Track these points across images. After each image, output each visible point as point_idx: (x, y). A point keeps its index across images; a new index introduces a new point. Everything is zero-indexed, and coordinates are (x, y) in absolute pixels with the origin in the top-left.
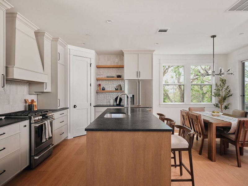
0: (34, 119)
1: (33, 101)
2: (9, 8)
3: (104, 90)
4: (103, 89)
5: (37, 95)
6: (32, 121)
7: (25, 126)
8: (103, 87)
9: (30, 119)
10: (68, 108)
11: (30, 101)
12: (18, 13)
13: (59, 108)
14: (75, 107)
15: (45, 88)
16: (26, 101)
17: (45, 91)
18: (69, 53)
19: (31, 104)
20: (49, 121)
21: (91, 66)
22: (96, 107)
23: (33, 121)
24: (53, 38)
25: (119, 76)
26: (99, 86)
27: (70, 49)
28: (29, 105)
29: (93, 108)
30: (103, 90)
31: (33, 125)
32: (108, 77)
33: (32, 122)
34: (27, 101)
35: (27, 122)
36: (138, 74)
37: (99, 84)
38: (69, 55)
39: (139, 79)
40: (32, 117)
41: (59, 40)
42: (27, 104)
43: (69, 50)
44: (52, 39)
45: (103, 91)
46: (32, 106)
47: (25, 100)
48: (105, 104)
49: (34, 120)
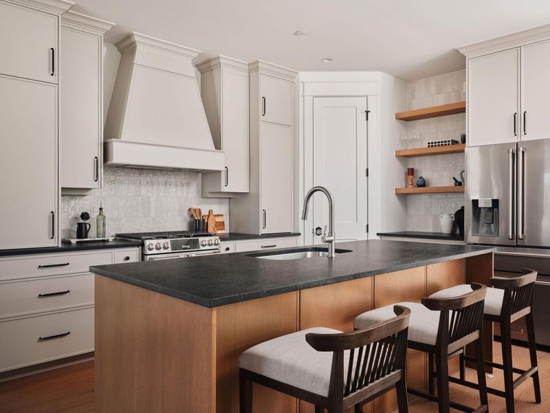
2: (108, 28)
3: (423, 186)
5: (228, 200)
7: (127, 259)
8: (421, 178)
9: (143, 245)
10: (299, 234)
12: (134, 32)
13: (262, 231)
15: (224, 183)
17: (225, 190)
18: (301, 93)
21: (367, 119)
22: (383, 237)
24: (249, 65)
26: (409, 175)
27: (303, 83)
30: (418, 186)
32: (431, 145)
33: (144, 252)
34: (192, 211)
36: (519, 122)
37: (409, 169)
41: (260, 65)
43: (301, 85)
44: (247, 67)
45: (422, 189)
46: (199, 222)
47: (190, 209)
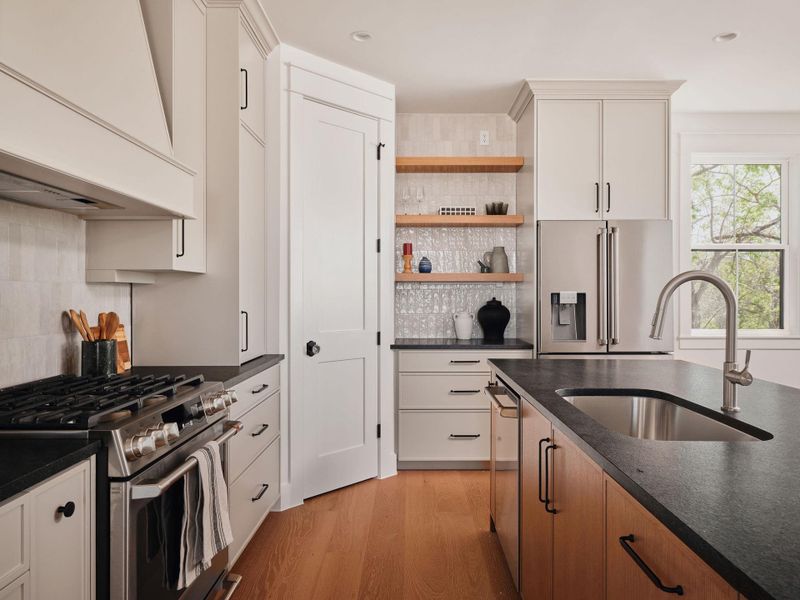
0: (130, 448)
1: (109, 322)
3: (429, 271)
4: (424, 269)
5: (128, 288)
6: (118, 466)
7: (68, 510)
8: (424, 258)
9: (101, 448)
11: (93, 322)
13: (244, 358)
14: (314, 349)
15: (176, 248)
16: (69, 323)
17: (178, 265)
18: (284, 84)
19: (100, 340)
20: (214, 446)
21: (379, 158)
22: (401, 352)
23: (120, 466)
25: (497, 210)
26: (405, 253)
27: (289, 65)
28: (88, 346)
29: (388, 355)
30: (422, 270)
31: (121, 495)
33: (112, 472)
34: (75, 319)
35: (76, 481)
36: (602, 194)
37: (405, 245)
38: (284, 95)
39: (607, 216)
40: (117, 434)
42: (79, 339)
43: (284, 68)
45: (424, 276)
46: (103, 349)
47: (65, 314)
48: (432, 336)
49: (129, 457)
